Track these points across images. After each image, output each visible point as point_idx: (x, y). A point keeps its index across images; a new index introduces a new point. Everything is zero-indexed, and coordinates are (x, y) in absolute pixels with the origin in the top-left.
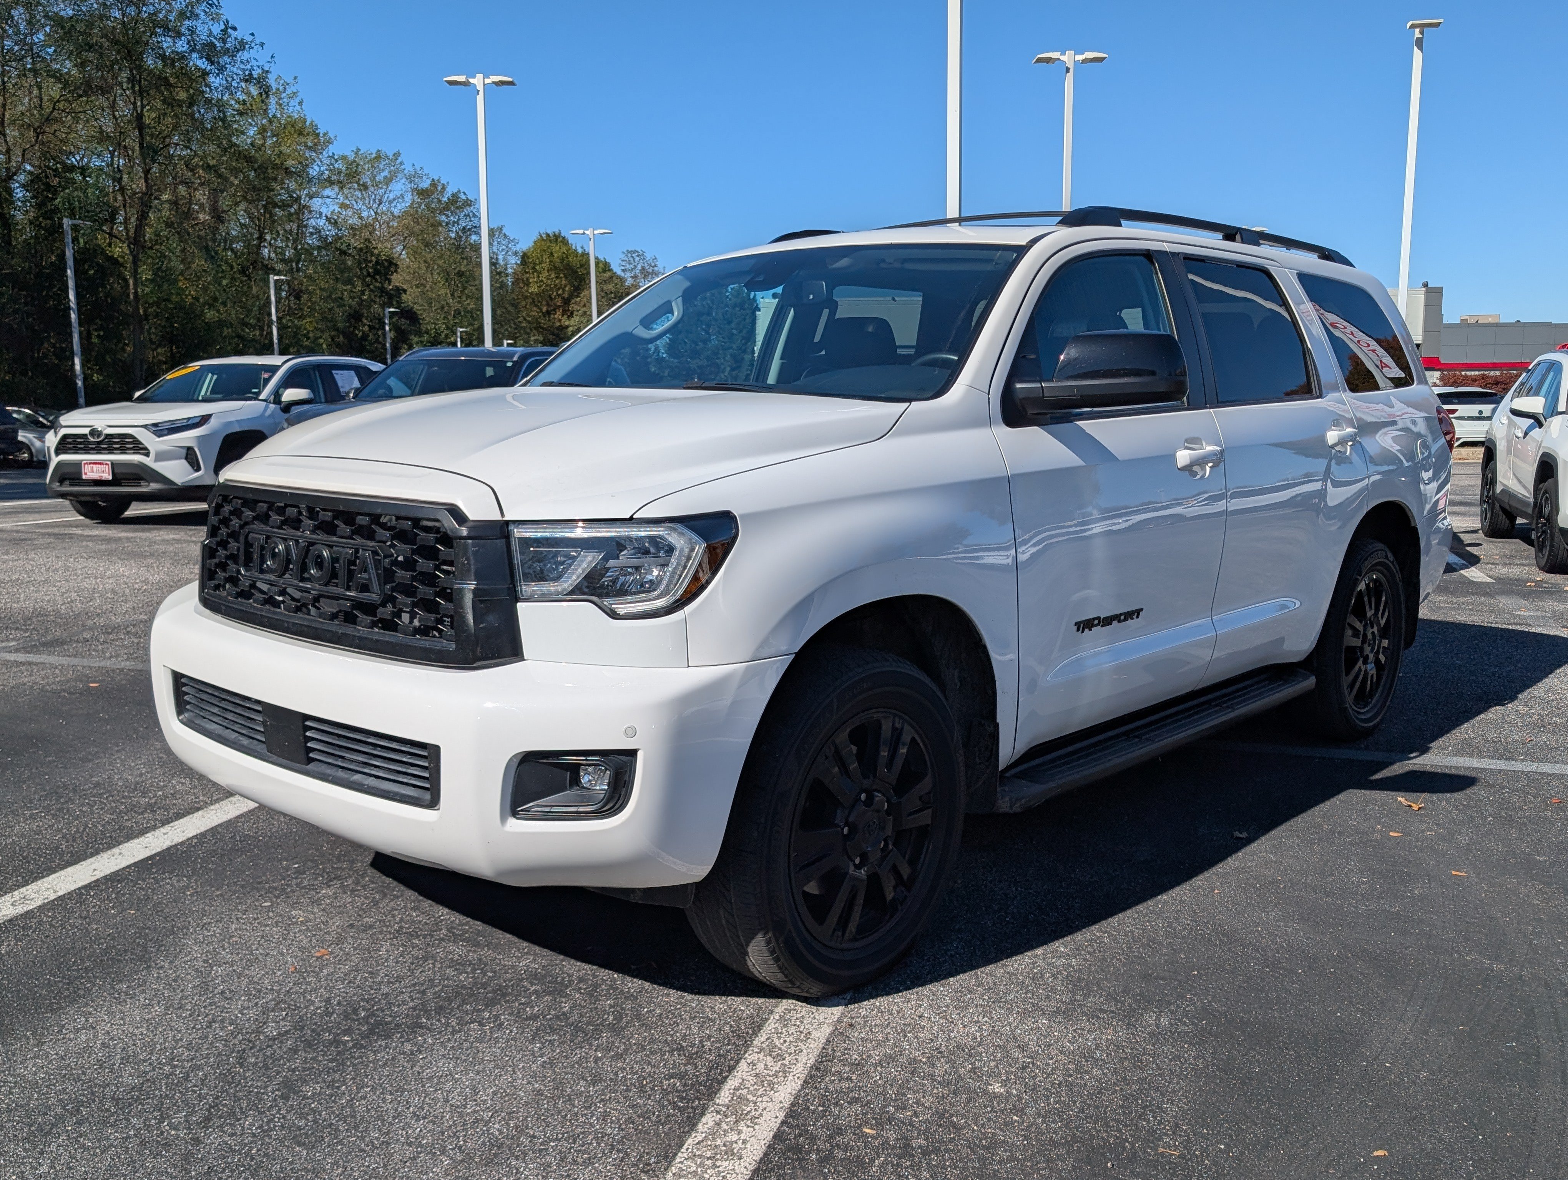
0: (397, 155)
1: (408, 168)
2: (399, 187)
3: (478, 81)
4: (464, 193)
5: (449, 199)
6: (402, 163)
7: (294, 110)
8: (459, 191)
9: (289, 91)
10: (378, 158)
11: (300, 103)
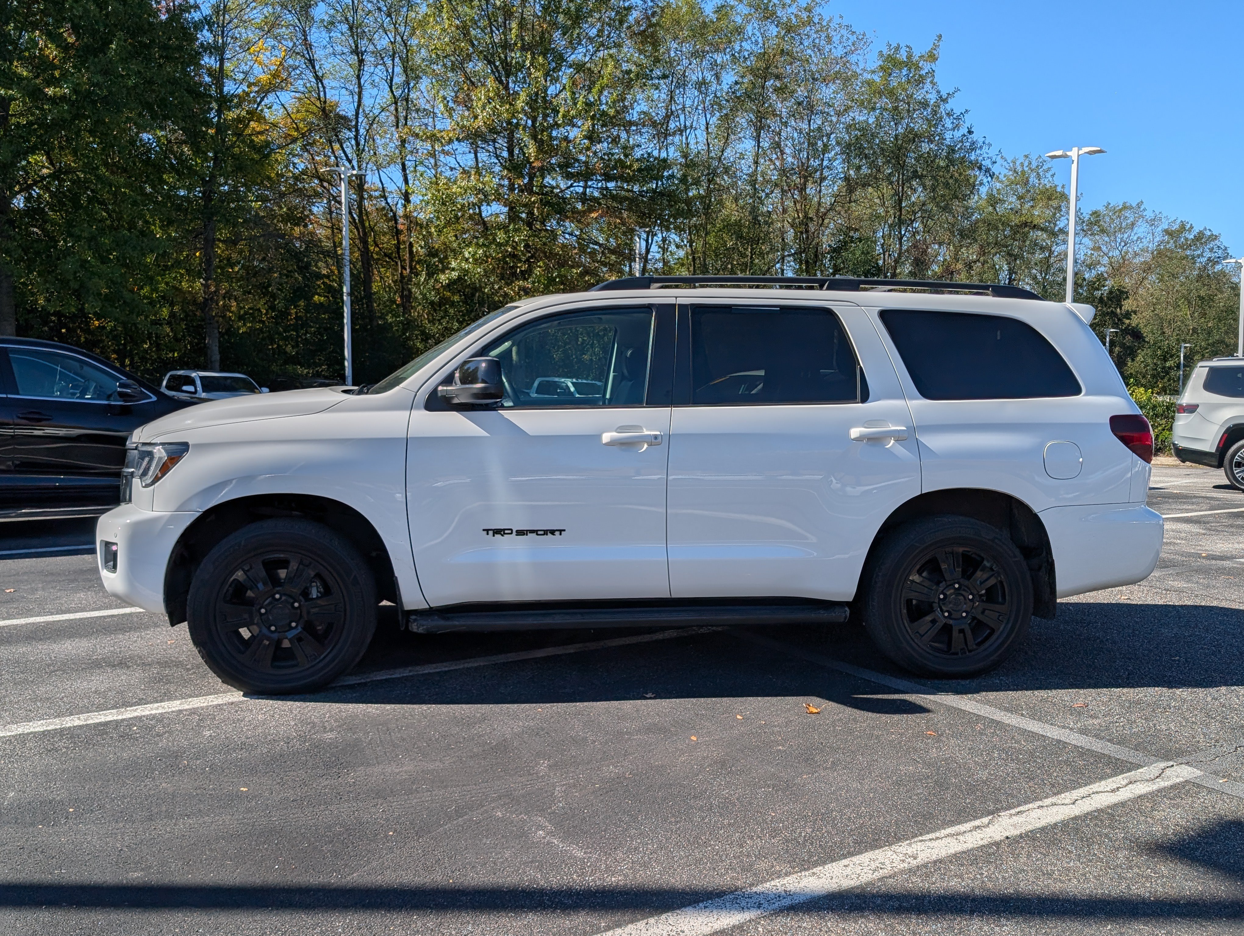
0: (1139, 205)
1: (1149, 214)
2: (1141, 229)
3: (1073, 153)
4: (1210, 230)
5: (1195, 236)
6: (1145, 210)
7: (1046, 182)
8: (1205, 229)
9: (1045, 167)
10: (1125, 207)
11: (1053, 176)
